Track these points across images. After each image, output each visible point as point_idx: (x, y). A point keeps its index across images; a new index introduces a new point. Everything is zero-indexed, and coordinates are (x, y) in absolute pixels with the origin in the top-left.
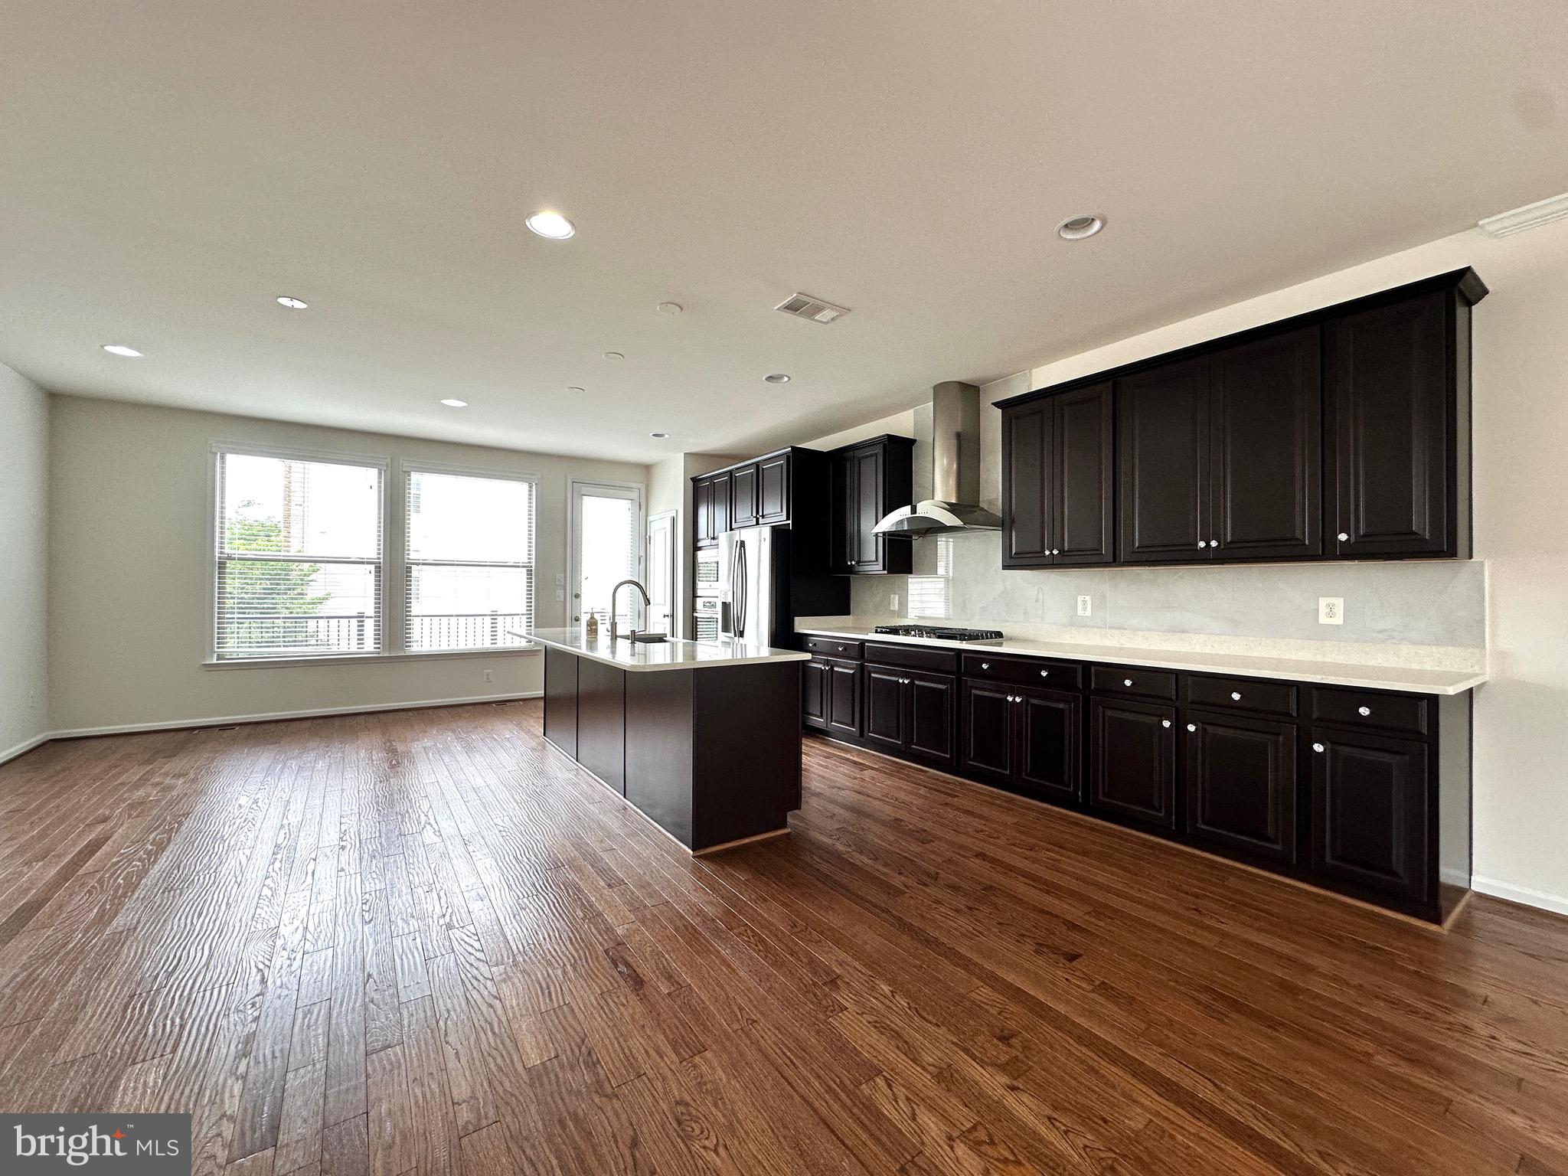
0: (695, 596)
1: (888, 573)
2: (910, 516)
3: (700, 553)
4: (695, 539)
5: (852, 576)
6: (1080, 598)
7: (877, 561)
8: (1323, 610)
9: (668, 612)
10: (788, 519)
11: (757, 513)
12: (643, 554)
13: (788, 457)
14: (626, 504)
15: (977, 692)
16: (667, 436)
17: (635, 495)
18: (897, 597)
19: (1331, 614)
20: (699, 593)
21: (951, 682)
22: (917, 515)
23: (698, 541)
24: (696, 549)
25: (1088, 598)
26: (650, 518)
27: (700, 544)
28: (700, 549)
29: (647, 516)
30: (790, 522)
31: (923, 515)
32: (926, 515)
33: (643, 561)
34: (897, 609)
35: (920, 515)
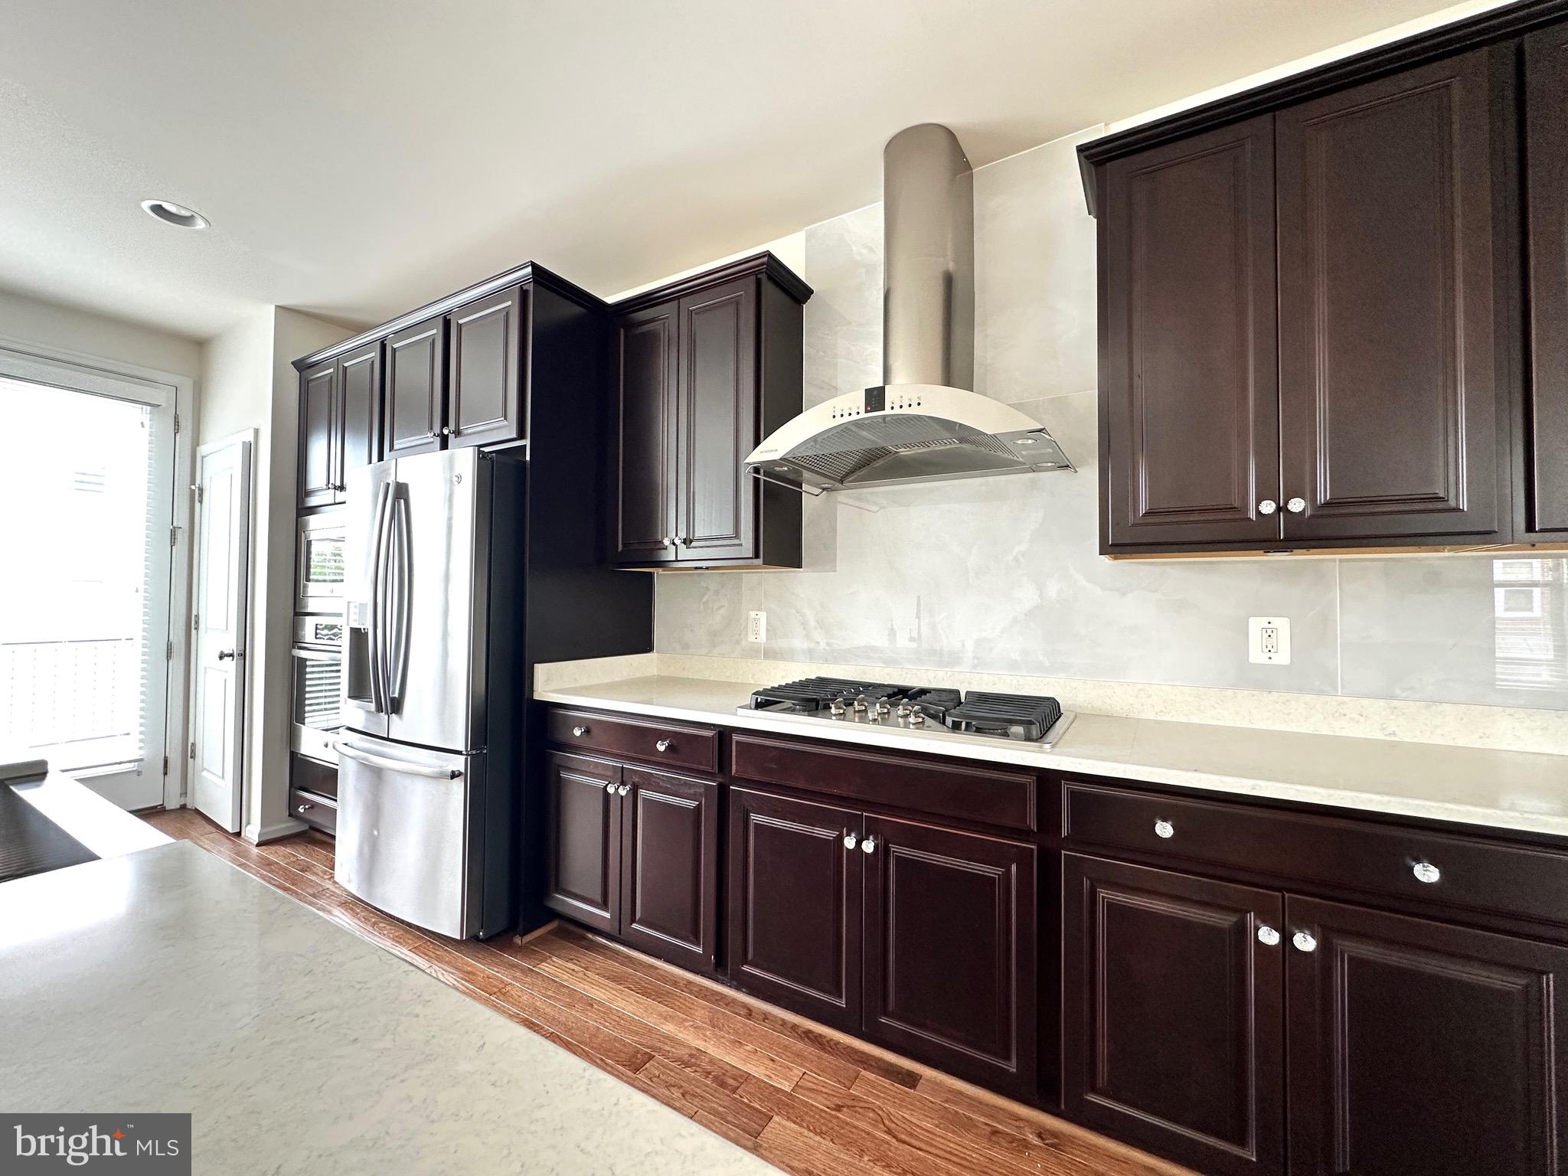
0: (299, 613)
1: (764, 563)
2: (863, 415)
3: (313, 521)
4: (302, 490)
5: (657, 572)
6: (1256, 624)
7: (737, 535)
9: (231, 645)
10: (521, 435)
11: (445, 423)
12: (182, 520)
13: (524, 294)
14: (137, 414)
15: (1121, 898)
16: (200, 224)
17: (162, 396)
18: (763, 616)
20: (312, 606)
21: (1023, 858)
22: (887, 411)
23: (308, 494)
24: (305, 511)
25: (1282, 624)
26: (203, 450)
27: (313, 501)
28: (313, 510)
29: (196, 442)
30: (527, 442)
31: (906, 411)
32: (915, 411)
33: (182, 538)
34: (765, 641)
35: (897, 411)
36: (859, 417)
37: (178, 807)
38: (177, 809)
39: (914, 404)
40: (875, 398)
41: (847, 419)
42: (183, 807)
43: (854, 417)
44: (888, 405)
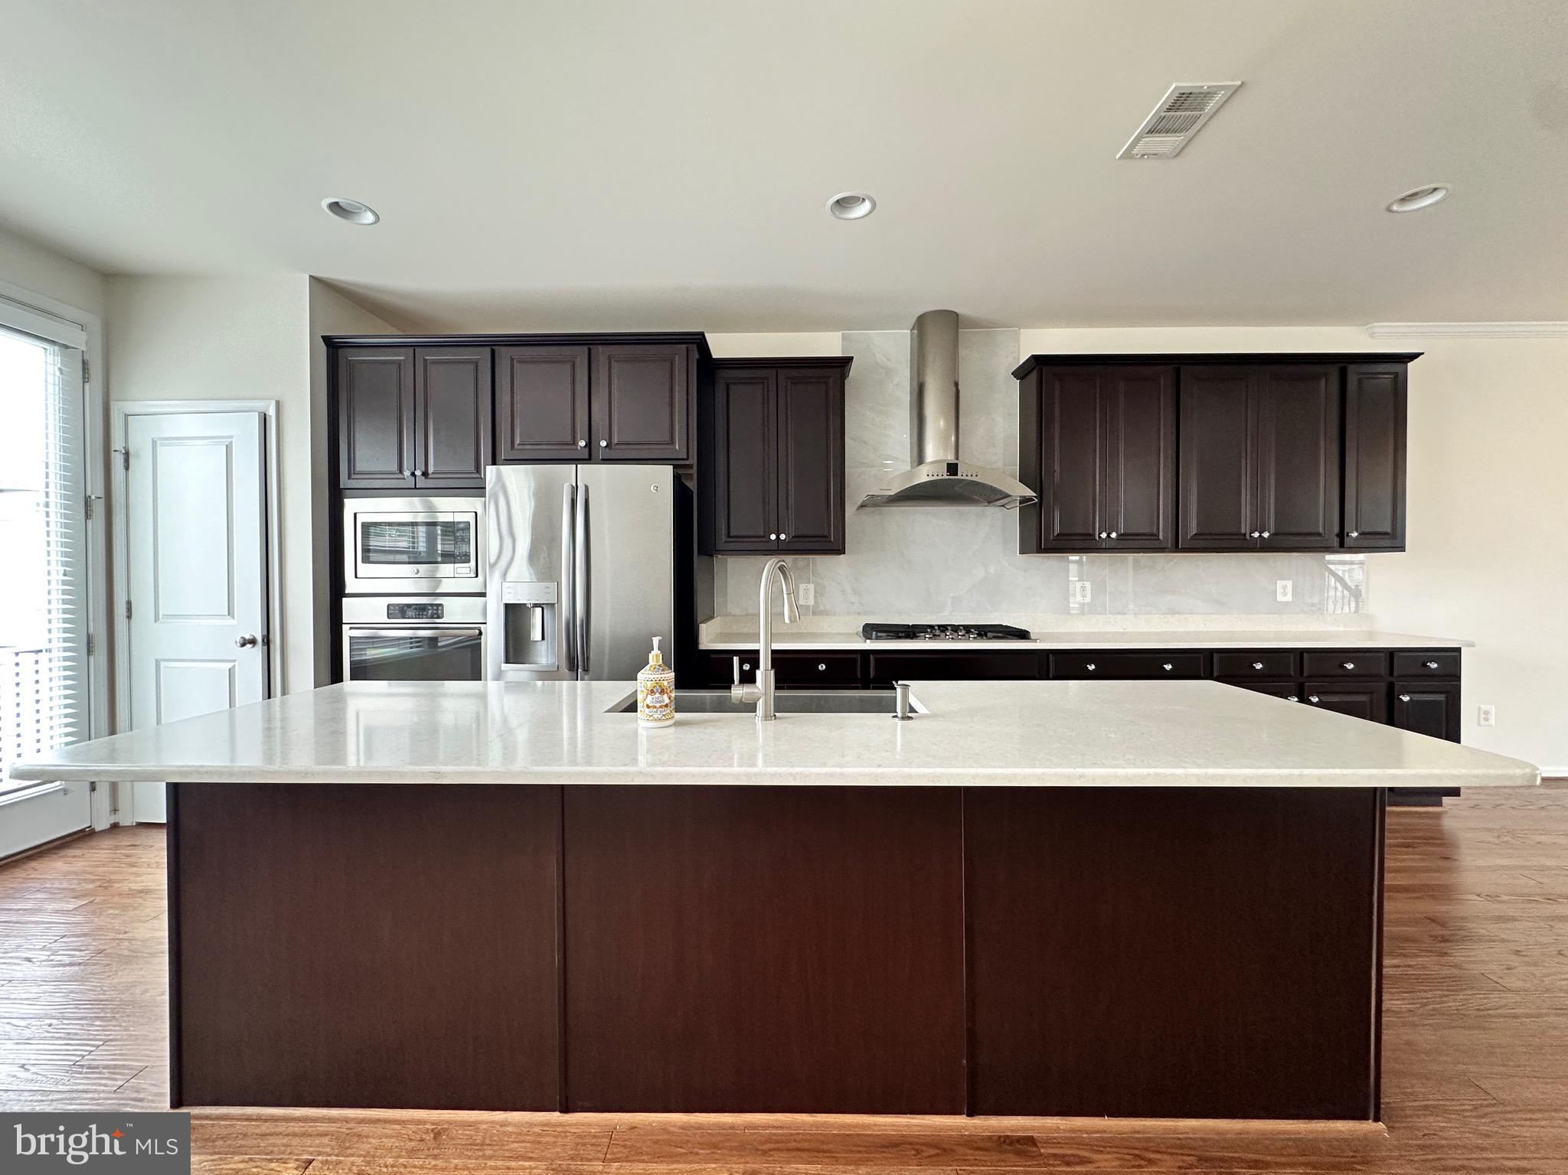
0: (349, 594)
2: (945, 477)
3: (360, 503)
6: (1079, 585)
8: (1279, 590)
10: (689, 457)
11: (590, 438)
13: (688, 351)
18: (811, 586)
19: (1285, 593)
22: (960, 477)
23: (349, 475)
24: (342, 493)
25: (1088, 584)
27: (358, 484)
28: (359, 493)
30: (694, 462)
31: (969, 478)
32: (974, 479)
33: (99, 509)
34: (813, 603)
35: (964, 477)
36: (942, 478)
37: (109, 826)
38: (108, 829)
39: (974, 475)
40: (952, 468)
41: (935, 478)
42: (115, 826)
43: (940, 477)
44: (959, 473)
